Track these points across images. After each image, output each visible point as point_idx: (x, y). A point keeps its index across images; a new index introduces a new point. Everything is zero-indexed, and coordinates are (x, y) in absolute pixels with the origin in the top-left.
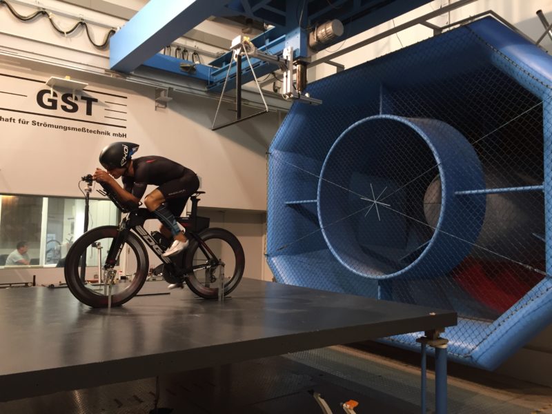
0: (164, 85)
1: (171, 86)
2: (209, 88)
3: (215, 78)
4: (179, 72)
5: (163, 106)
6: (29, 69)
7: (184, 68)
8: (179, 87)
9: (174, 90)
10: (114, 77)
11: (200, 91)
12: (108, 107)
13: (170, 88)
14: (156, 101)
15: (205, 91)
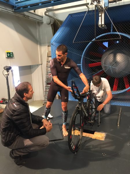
2: (14, 10)
3: (17, 4)
11: (10, 11)
15: (12, 11)
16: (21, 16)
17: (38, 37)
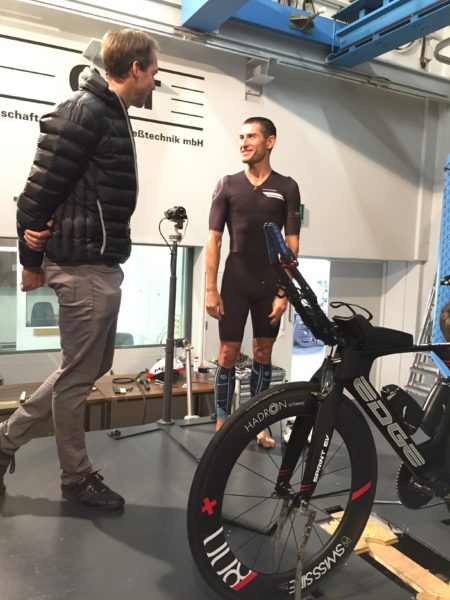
0: (262, 54)
1: (274, 56)
2: (330, 59)
3: (342, 40)
4: (288, 30)
5: (258, 93)
6: (57, 30)
7: (295, 22)
8: (285, 57)
9: (278, 62)
10: (188, 40)
11: (315, 63)
12: (177, 94)
13: (272, 60)
14: (248, 84)
15: (324, 66)
16: (356, 80)
17: (423, 159)
